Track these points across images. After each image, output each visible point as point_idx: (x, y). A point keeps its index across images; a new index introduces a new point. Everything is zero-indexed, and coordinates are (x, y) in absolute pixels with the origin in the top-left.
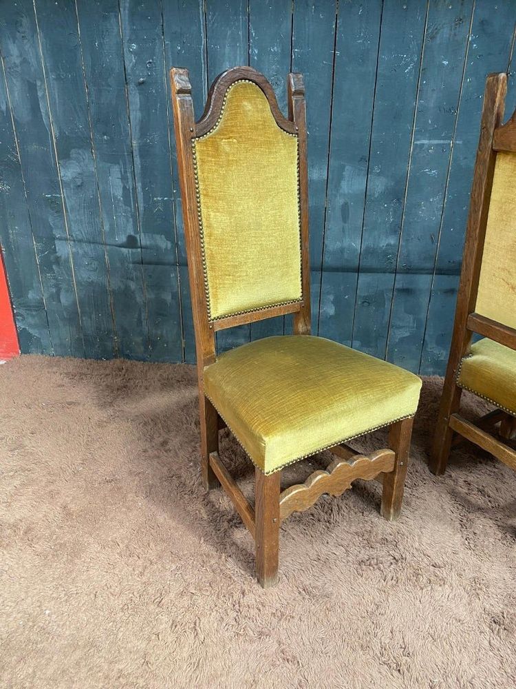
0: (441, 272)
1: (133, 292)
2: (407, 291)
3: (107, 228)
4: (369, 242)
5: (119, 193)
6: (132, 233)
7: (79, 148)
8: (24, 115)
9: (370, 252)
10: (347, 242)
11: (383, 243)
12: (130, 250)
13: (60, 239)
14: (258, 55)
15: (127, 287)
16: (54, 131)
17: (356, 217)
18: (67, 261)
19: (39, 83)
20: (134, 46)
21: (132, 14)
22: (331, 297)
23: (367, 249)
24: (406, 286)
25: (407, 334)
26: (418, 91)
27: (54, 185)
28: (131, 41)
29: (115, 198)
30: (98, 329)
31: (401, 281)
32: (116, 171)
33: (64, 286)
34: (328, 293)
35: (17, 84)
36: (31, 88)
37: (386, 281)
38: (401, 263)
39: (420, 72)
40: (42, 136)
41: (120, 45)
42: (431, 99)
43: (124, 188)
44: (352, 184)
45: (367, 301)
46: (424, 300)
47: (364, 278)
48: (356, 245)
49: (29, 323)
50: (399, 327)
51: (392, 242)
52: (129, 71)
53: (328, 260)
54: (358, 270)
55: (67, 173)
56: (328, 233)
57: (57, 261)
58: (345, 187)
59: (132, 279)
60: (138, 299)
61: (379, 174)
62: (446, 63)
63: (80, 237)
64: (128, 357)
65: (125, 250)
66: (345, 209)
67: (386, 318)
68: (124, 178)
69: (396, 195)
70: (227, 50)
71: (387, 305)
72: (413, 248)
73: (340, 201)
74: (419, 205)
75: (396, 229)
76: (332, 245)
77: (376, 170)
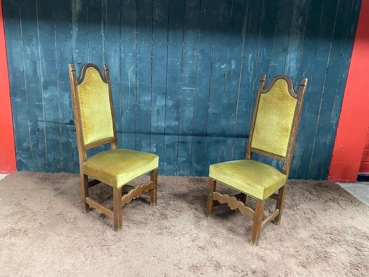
0: (195, 135)
1: (71, 143)
2: (183, 142)
3: (61, 116)
4: (168, 123)
5: (67, 103)
6: (72, 119)
7: (52, 85)
8: (30, 73)
9: (168, 127)
10: (159, 124)
11: (173, 124)
12: (71, 126)
13: (40, 121)
14: (124, 56)
15: (68, 141)
16: (42, 79)
17: (162, 114)
18: (43, 130)
19: (37, 61)
20: (77, 51)
21: (77, 40)
22: (154, 145)
23: (167, 126)
24: (182, 140)
25: (184, 160)
26: (182, 71)
27: (40, 100)
28: (76, 49)
29: (66, 105)
30: (54, 159)
31: (181, 138)
32: (67, 95)
33: (40, 141)
34: (154, 143)
35: (29, 61)
36: (34, 63)
37: (175, 138)
38: (180, 132)
39: (182, 65)
40: (37, 81)
41: (71, 50)
42: (187, 74)
43: (70, 101)
44: (160, 102)
45: (168, 146)
46: (190, 146)
47: (167, 137)
48: (163, 124)
49: (22, 157)
50: (182, 157)
51: (176, 124)
52: (74, 58)
53: (153, 130)
54: (164, 134)
55: (46, 95)
56: (152, 120)
57: (38, 130)
58: (158, 103)
59: (71, 138)
60: (73, 146)
61: (170, 99)
62: (191, 62)
63: (50, 120)
64: (67, 171)
65: (68, 126)
66: (158, 111)
67: (176, 153)
68: (70, 97)
69: (177, 106)
70: (112, 54)
71: (176, 148)
72: (185, 126)
73: (156, 108)
74: (185, 110)
75: (177, 119)
76: (154, 124)
77: (169, 98)
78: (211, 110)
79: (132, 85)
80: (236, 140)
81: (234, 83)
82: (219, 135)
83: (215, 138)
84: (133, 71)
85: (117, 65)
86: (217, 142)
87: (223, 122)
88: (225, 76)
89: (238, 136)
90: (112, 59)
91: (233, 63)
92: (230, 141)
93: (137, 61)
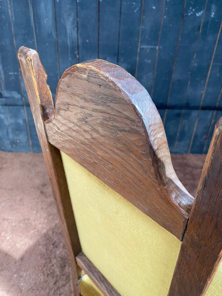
1: (3, 120)
26: (141, 21)
39: (142, 12)
42: (147, 26)
59: (2, 114)
60: (6, 123)
62: (154, 8)
77: (122, 60)
78: (176, 76)
79: (73, 42)
80: (202, 112)
81: (210, 38)
82: (181, 107)
83: (176, 111)
84: (73, 23)
85: (50, 15)
86: (179, 115)
87: (189, 91)
88: (199, 29)
89: (205, 108)
90: (42, 5)
91: (214, 7)
92: (195, 113)
93: (79, 8)
